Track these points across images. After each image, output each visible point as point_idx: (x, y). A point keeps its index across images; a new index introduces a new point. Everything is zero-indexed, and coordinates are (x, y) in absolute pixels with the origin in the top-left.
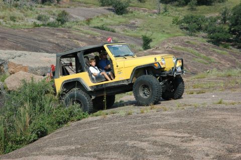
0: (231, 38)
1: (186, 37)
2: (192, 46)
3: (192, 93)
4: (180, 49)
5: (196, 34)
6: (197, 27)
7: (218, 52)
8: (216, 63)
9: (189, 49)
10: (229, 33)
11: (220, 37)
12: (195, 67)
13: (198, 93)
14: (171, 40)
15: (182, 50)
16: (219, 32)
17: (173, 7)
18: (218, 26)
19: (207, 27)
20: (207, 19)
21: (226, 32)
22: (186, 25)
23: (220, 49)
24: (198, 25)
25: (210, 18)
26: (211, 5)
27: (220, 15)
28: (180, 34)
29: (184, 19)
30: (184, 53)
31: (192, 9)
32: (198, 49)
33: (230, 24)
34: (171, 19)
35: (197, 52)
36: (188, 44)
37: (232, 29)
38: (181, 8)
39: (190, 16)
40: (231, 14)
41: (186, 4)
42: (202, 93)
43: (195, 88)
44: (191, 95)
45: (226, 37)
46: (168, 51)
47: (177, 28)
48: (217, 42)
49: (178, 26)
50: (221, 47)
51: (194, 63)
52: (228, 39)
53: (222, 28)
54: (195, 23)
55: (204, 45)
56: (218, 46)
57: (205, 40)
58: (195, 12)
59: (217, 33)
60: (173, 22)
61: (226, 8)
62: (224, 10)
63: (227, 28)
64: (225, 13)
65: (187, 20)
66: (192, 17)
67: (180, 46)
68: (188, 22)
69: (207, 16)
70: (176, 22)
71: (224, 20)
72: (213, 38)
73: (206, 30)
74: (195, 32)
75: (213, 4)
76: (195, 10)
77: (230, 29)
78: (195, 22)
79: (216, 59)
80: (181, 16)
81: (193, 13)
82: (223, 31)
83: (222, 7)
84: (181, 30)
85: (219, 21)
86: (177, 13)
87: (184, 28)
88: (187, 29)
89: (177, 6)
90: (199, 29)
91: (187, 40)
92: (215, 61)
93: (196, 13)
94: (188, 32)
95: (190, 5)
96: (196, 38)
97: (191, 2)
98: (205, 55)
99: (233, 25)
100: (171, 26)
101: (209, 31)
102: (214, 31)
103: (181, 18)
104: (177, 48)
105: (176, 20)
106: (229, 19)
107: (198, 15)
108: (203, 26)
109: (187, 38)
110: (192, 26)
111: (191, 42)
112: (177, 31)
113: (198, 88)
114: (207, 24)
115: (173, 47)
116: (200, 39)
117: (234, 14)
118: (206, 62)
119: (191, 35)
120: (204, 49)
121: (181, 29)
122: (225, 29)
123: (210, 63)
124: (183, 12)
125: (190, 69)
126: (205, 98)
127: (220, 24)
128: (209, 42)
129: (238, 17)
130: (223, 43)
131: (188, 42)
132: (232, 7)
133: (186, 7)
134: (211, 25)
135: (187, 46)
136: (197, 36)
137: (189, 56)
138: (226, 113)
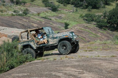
0: (108, 26)
1: (86, 24)
2: (89, 28)
3: (87, 51)
5: (91, 23)
6: (91, 19)
7: (101, 32)
8: (100, 37)
9: (87, 30)
10: (107, 23)
11: (102, 25)
12: (90, 39)
13: (89, 51)
14: (78, 25)
15: (84, 30)
16: (102, 22)
17: (80, 9)
18: (101, 19)
19: (96, 19)
20: (96, 16)
22: (86, 18)
23: (102, 31)
24: (92, 18)
25: (98, 15)
26: (98, 9)
27: (103, 14)
28: (83, 22)
29: (85, 15)
30: (84, 32)
31: (89, 11)
32: (92, 30)
33: (108, 19)
34: (79, 15)
35: (91, 31)
36: (87, 27)
37: (108, 21)
38: (84, 10)
39: (88, 14)
40: (108, 14)
41: (87, 8)
42: (91, 51)
43: (88, 49)
44: (86, 52)
45: (105, 25)
46: (77, 30)
47: (82, 19)
48: (101, 27)
49: (82, 18)
50: (103, 30)
51: (89, 36)
52: (106, 26)
54: (91, 18)
55: (95, 28)
56: (101, 29)
57: (95, 26)
58: (91, 12)
59: (101, 23)
60: (80, 17)
61: (106, 11)
62: (105, 12)
63: (106, 20)
64: (105, 13)
65: (87, 16)
66: (89, 15)
67: (82, 28)
68: (87, 17)
69: (97, 14)
70: (81, 16)
71: (105, 17)
72: (99, 25)
73: (96, 21)
74: (90, 22)
75: (100, 8)
76: (91, 11)
77: (107, 21)
78: (91, 17)
79: (100, 35)
80: (84, 14)
81: (90, 13)
82: (104, 22)
83: (104, 10)
84: (84, 21)
85: (102, 17)
86: (82, 12)
87: (85, 20)
88: (86, 20)
89: (82, 9)
90: (93, 20)
92: (99, 36)
93: (91, 13)
94: (87, 21)
95: (89, 8)
96: (91, 25)
97: (89, 7)
98: (95, 33)
99: (109, 19)
100: (79, 18)
101: (97, 22)
102: (99, 22)
103: (84, 15)
104: (81, 29)
105: (82, 15)
106: (107, 16)
107: (92, 14)
108: (94, 19)
110: (89, 19)
111: (88, 26)
112: (82, 21)
113: (89, 49)
114: (96, 18)
115: (79, 29)
116: (93, 25)
117: (110, 14)
118: (95, 36)
119: (88, 23)
120: (94, 30)
121: (84, 20)
122: (105, 21)
123: (97, 37)
124: (85, 12)
125: (87, 39)
126: (92, 53)
127: (102, 18)
128: (97, 27)
129: (111, 15)
130: (104, 28)
131: (86, 26)
132: (109, 10)
133: (87, 10)
134: (98, 19)
135: (86, 28)
136: (91, 24)
137: (87, 33)
138: (101, 61)
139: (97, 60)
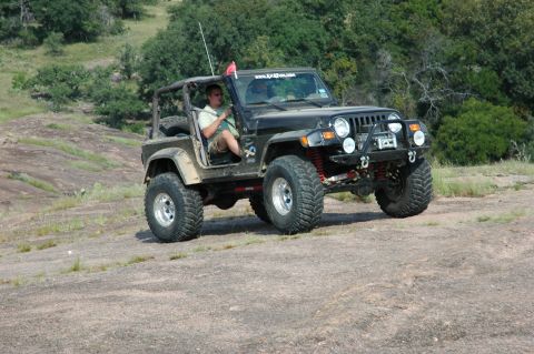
0: (146, 111)
1: (47, 116)
2: (63, 133)
3: (28, 250)
4: (35, 143)
5: (70, 108)
6: (69, 91)
7: (120, 144)
8: (118, 166)
9: (56, 140)
10: (140, 98)
11: (122, 110)
12: (73, 180)
13: (41, 249)
14: (12, 124)
15: (41, 144)
16: (117, 98)
17: (11, 51)
18: (114, 85)
19: (91, 89)
20: (89, 72)
21: (134, 98)
22: (44, 89)
23: (125, 137)
24: (71, 86)
25: (95, 71)
26: (95, 41)
27: (118, 62)
28: (32, 109)
29: (37, 77)
30: (44, 152)
31: (55, 53)
32: (76, 139)
33: (141, 80)
34: (9, 78)
35: (74, 146)
36: (51, 131)
37: (146, 91)
38: (28, 53)
39: (50, 68)
40: (139, 57)
41: (40, 42)
42: (50, 246)
43: (40, 235)
44: (21, 256)
45: (135, 108)
46: (7, 149)
47: (25, 96)
48: (115, 120)
49: (26, 92)
50: (126, 131)
51: (69, 171)
52: (138, 112)
53: (122, 91)
54: (64, 84)
55: (89, 129)
56: (120, 128)
57: (89, 118)
58: (62, 58)
59: (114, 102)
60: (15, 85)
61: (127, 46)
62: (124, 50)
63: (134, 88)
64: (126, 58)
65: (45, 77)
66: (55, 71)
67: (34, 137)
68: (48, 83)
69: (89, 65)
70: (21, 83)
71: (127, 71)
72: (107, 113)
73: (89, 95)
74: (65, 102)
75: (100, 38)
76: (61, 53)
77: (141, 91)
78: (63, 80)
79: (118, 157)
80: (30, 70)
81: (58, 62)
82: (126, 97)
83: (119, 44)
84: (34, 101)
85: (117, 74)
86: (22, 63)
87: (41, 96)
88: (47, 97)
89: (20, 47)
90: (75, 95)
91: (50, 122)
92: (115, 163)
93: (63, 61)
94: (50, 103)
95: (49, 43)
96: (70, 115)
97: (50, 38)
98: (92, 153)
99: (147, 82)
100: (10, 92)
101: (96, 99)
102: (106, 98)
103: (31, 74)
104: (27, 142)
105: (21, 79)
106: (136, 69)
107: (68, 65)
108: (82, 87)
109: (49, 118)
110: (60, 90)
111: (60, 124)
112: (26, 104)
113: (46, 233)
114: (91, 82)
115: (19, 141)
116: (79, 116)
117: (147, 58)
118: (96, 167)
119: (57, 110)
120: (89, 139)
121: (35, 97)
122: (130, 90)
123: (105, 168)
124: (35, 60)
125: (60, 185)
126: (50, 259)
127: (118, 81)
128: (98, 122)
129: (154, 64)
130: (129, 121)
131: (51, 126)
132: (141, 42)
133: (41, 50)
134: (99, 85)
135: (50, 134)
136: (72, 112)
137: (57, 157)
139: (54, 295)
